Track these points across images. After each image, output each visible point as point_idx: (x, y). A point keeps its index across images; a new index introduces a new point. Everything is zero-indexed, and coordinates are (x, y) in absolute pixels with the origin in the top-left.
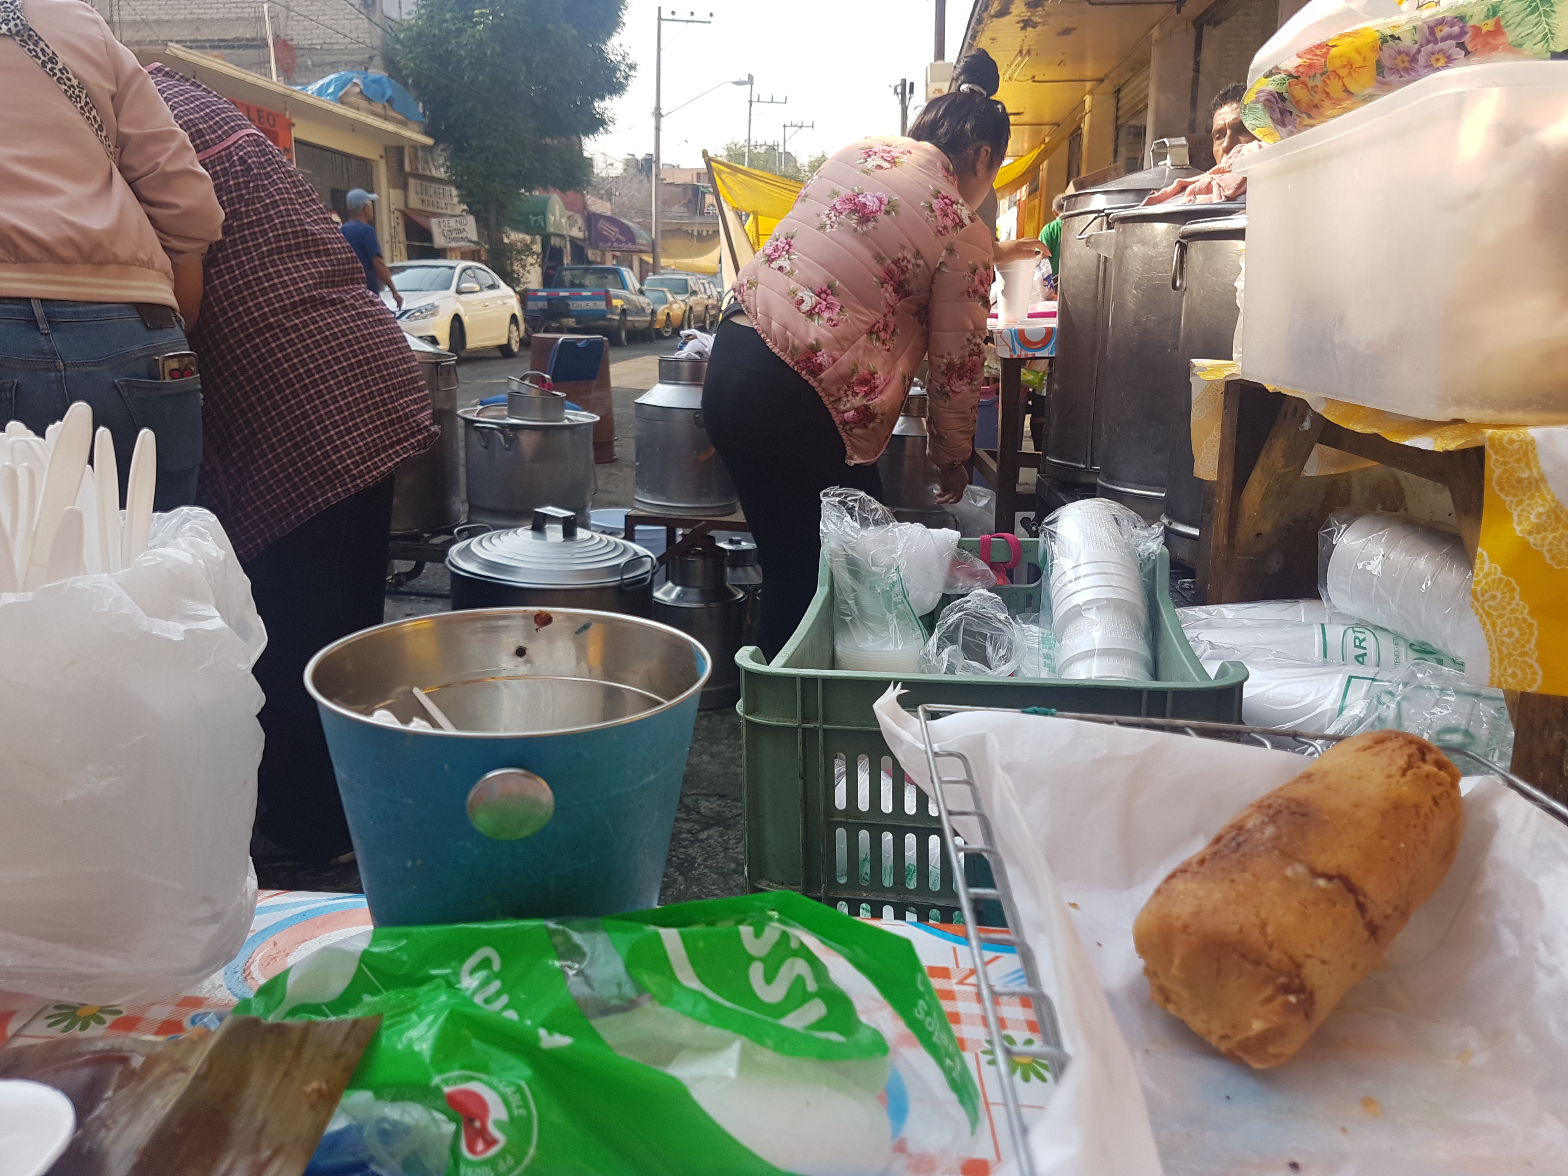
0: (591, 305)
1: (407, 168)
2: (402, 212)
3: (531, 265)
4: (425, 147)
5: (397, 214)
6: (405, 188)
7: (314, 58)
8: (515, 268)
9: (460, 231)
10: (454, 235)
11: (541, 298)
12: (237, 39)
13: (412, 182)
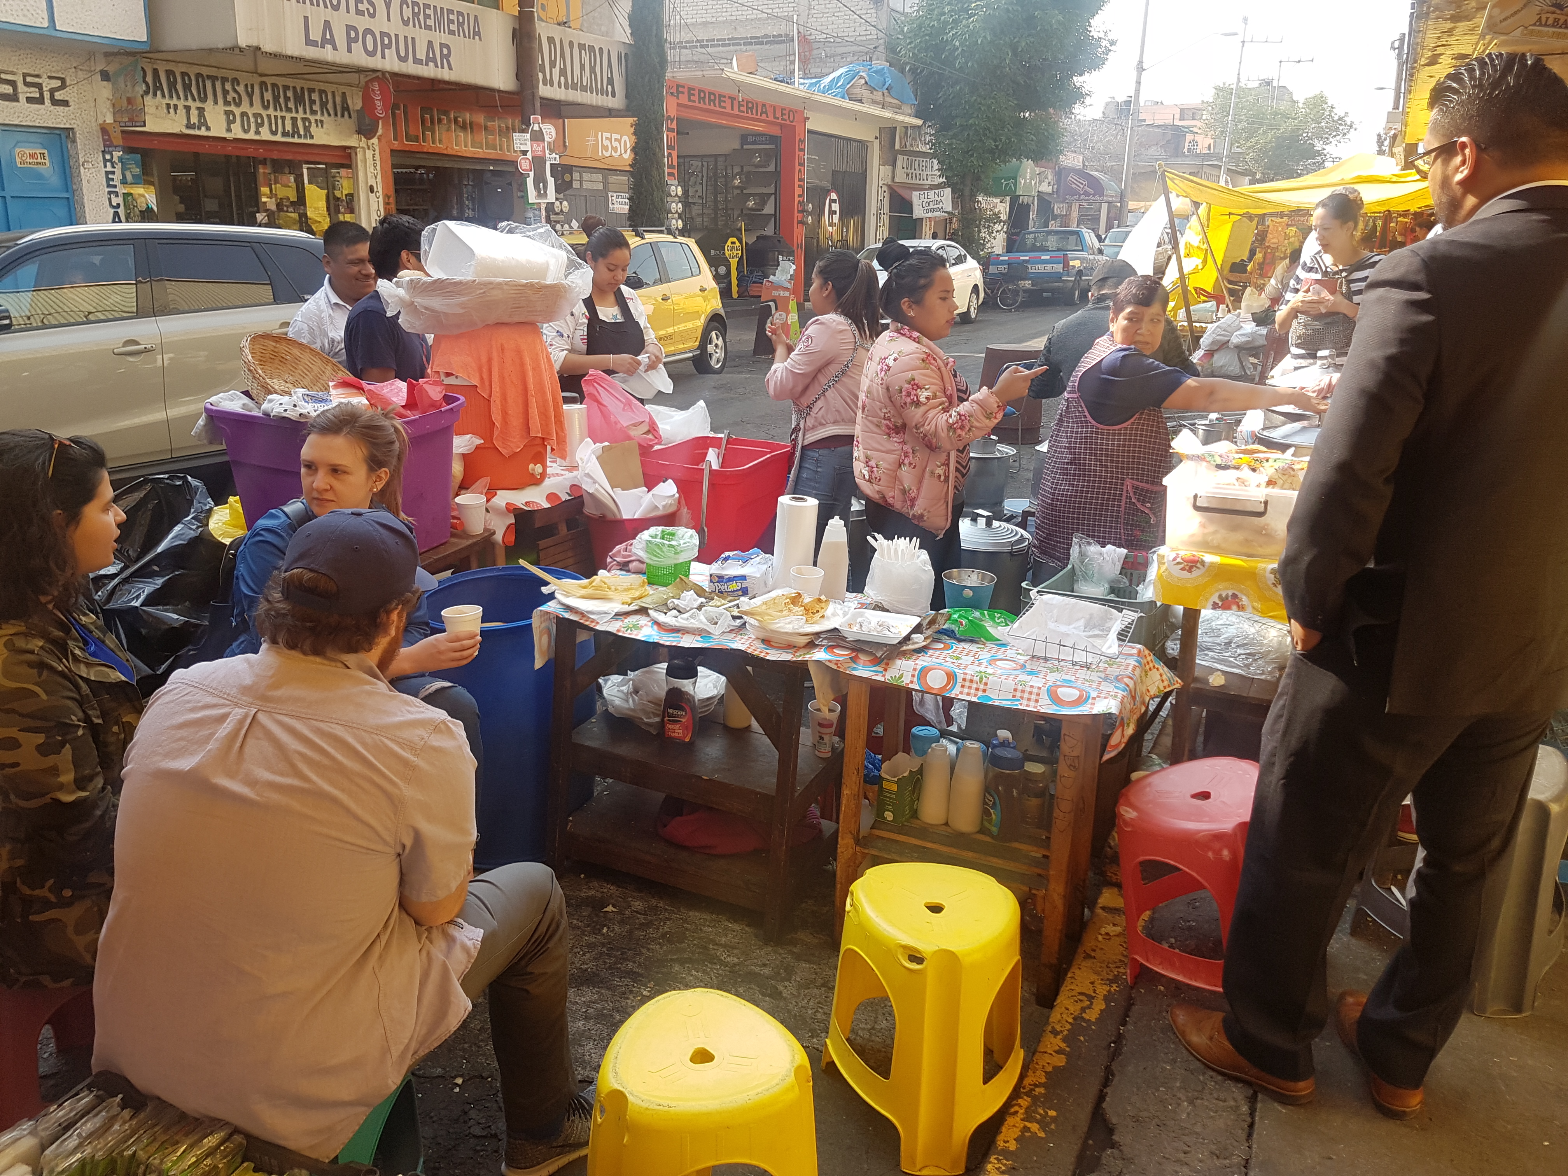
0: (1049, 268)
1: (897, 147)
2: (889, 186)
3: (997, 231)
4: (914, 127)
5: (885, 188)
6: (894, 164)
7: (828, 49)
8: (982, 235)
9: (937, 202)
10: (932, 206)
11: (1003, 263)
12: (766, 36)
13: (900, 158)
